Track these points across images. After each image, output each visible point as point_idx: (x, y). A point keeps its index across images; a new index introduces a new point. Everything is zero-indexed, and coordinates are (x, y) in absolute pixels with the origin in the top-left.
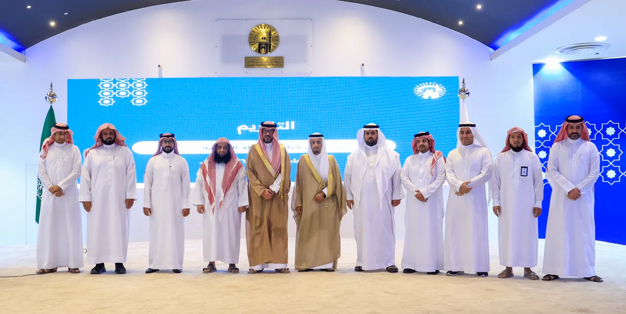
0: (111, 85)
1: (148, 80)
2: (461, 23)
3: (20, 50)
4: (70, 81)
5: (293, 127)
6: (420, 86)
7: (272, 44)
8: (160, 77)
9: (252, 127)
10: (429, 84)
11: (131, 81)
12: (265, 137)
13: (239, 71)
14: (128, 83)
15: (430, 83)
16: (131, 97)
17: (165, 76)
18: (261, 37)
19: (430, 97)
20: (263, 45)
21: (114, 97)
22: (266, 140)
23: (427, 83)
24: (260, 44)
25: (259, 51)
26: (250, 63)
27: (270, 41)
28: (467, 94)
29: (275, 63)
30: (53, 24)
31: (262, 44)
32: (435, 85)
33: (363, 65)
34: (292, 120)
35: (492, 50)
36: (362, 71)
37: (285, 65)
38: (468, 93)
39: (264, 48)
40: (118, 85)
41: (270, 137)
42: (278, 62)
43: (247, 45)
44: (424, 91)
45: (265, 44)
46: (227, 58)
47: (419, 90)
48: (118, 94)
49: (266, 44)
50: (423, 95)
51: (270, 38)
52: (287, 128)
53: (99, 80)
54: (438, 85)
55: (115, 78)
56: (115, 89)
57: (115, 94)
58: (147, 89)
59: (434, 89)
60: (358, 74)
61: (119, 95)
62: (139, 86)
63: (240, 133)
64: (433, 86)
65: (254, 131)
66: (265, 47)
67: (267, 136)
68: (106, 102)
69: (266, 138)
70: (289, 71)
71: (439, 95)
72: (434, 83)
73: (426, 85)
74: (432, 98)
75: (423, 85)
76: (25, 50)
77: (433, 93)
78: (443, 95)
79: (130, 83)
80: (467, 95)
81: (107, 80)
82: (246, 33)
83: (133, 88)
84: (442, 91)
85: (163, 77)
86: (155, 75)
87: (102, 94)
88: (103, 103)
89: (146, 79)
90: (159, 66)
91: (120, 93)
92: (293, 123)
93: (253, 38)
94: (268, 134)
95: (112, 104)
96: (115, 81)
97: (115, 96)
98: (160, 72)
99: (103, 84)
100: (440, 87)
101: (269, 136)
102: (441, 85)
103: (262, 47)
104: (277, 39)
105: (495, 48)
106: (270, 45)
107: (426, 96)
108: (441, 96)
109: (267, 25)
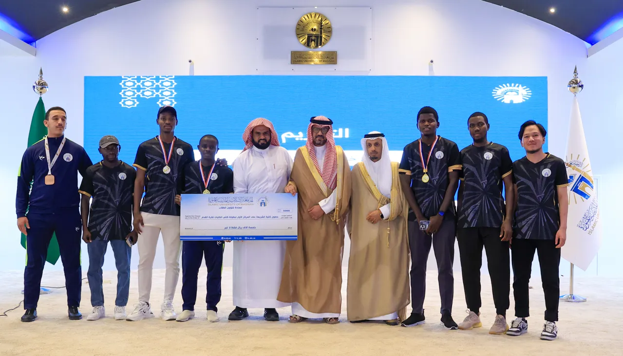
0: (135, 84)
1: (177, 78)
2: (552, 10)
3: (29, 42)
4: (87, 80)
5: (347, 136)
6: (500, 88)
7: (323, 36)
8: (192, 75)
9: (299, 135)
10: (511, 86)
11: (157, 79)
12: (316, 137)
13: (285, 68)
14: (154, 81)
15: (513, 85)
16: (157, 98)
17: (197, 73)
18: (311, 28)
19: (512, 101)
20: (313, 38)
21: (138, 98)
22: (317, 142)
23: (508, 85)
24: (309, 36)
25: (308, 44)
26: (298, 58)
27: (321, 33)
28: (580, 86)
29: (325, 60)
30: (65, 10)
31: (311, 36)
32: (518, 86)
33: (432, 62)
34: (347, 127)
35: (588, 45)
36: (431, 69)
37: (339, 61)
38: (582, 86)
39: (314, 41)
40: (143, 84)
41: (324, 138)
42: (331, 58)
43: (294, 38)
44: (505, 94)
45: (315, 37)
46: (269, 53)
47: (499, 92)
48: (143, 93)
49: (317, 36)
50: (503, 99)
51: (321, 29)
52: (340, 136)
53: (121, 77)
54: (522, 86)
55: (139, 75)
56: (139, 89)
57: (139, 93)
58: (176, 89)
59: (517, 92)
60: (426, 73)
61: (143, 95)
62: (167, 85)
63: (284, 141)
64: (516, 88)
65: (301, 139)
66: (315, 39)
67: (319, 136)
68: (129, 103)
69: (317, 139)
70: (344, 68)
71: (524, 99)
72: (517, 85)
73: (507, 86)
74: (515, 102)
75: (504, 87)
76: (35, 41)
77: (516, 96)
78: (528, 99)
79: (156, 82)
80: (580, 88)
81: (130, 77)
82: (293, 23)
83: (160, 86)
84: (526, 94)
85: (195, 75)
86: (187, 73)
87: (124, 93)
88: (125, 105)
89: (175, 76)
90: (190, 61)
91: (146, 93)
92: (347, 130)
93: (300, 29)
94: (320, 133)
95: (135, 106)
96: (139, 79)
97: (138, 96)
98: (192, 69)
99: (125, 82)
100: (524, 89)
101: (321, 136)
102: (525, 87)
103: (312, 40)
104: (329, 30)
105: (592, 42)
106: (321, 37)
107: (507, 100)
108: (525, 99)
109: (318, 13)
